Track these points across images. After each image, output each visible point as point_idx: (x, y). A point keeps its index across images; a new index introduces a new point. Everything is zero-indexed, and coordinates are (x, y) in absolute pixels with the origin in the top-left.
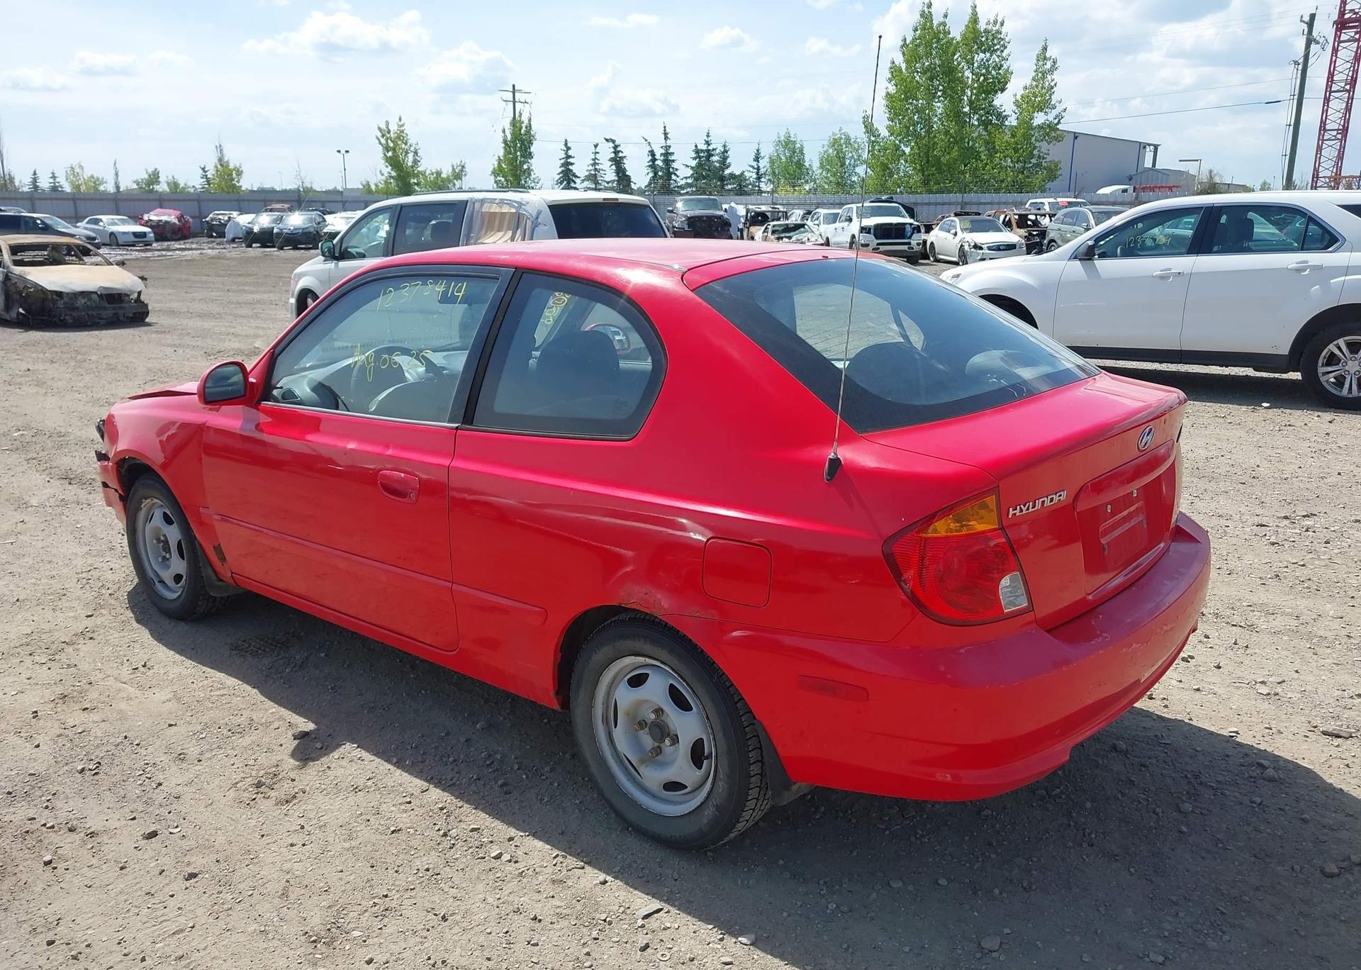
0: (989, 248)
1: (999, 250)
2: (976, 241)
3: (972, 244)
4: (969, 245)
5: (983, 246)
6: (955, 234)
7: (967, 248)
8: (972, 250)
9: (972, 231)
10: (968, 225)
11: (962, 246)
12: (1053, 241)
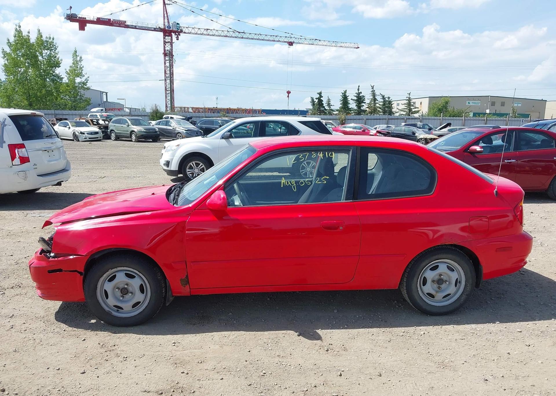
0: (88, 134)
1: (92, 134)
2: (81, 131)
3: (79, 132)
4: (78, 133)
5: (85, 133)
6: (69, 128)
7: (77, 134)
8: (80, 134)
9: (76, 127)
10: (74, 124)
11: (74, 133)
12: (113, 130)
